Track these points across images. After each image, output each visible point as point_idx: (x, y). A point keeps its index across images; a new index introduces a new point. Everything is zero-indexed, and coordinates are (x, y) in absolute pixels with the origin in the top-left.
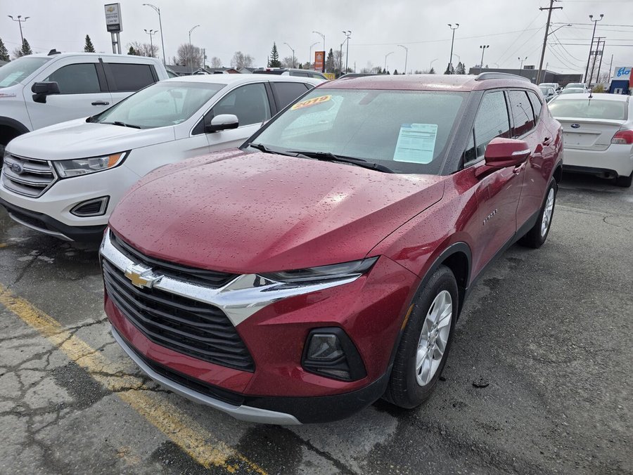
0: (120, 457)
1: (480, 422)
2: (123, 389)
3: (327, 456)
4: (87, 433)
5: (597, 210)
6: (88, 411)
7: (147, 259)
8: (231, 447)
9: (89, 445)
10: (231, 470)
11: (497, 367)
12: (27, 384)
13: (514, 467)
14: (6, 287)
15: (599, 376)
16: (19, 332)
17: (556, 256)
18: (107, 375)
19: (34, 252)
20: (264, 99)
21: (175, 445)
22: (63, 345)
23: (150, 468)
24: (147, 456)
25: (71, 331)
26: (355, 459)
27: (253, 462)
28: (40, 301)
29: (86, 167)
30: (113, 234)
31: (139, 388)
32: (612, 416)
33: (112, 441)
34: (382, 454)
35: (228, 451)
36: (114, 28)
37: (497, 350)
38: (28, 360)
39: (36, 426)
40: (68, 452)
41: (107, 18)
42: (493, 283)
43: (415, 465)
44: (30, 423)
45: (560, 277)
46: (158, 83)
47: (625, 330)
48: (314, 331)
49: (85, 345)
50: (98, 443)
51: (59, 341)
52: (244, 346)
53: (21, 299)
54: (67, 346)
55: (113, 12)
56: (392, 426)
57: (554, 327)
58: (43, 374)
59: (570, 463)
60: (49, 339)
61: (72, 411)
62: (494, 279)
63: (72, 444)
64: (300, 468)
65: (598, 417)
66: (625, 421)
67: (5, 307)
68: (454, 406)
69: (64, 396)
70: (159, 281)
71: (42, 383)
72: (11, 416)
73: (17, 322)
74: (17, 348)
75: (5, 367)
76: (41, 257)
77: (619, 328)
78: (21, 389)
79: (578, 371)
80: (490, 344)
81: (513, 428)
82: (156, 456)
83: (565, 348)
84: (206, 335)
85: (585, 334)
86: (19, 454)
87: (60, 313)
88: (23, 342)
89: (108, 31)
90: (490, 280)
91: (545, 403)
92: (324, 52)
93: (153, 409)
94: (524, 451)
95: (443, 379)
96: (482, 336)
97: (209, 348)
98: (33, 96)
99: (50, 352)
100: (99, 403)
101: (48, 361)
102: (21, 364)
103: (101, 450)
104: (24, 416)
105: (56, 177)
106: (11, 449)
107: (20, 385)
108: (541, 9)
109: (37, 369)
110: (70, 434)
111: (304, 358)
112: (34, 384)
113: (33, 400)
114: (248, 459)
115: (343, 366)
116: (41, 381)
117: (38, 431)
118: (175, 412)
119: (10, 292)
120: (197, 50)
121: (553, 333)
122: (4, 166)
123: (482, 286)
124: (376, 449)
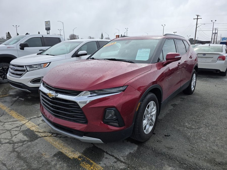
0: (43, 156)
1: (166, 146)
2: (45, 136)
3: (113, 156)
4: (32, 149)
5: (213, 83)
6: (33, 143)
7: (54, 89)
8: (80, 153)
9: (33, 152)
10: (80, 159)
11: (174, 130)
12: (13, 134)
13: (177, 160)
14: (8, 107)
15: (210, 133)
16: (11, 120)
17: (197, 97)
18: (40, 132)
19: (18, 97)
20: (96, 47)
21: (62, 153)
22: (26, 124)
23: (53, 159)
24: (52, 155)
25: (29, 120)
26: (122, 157)
27: (87, 157)
28: (19, 111)
29: (36, 67)
30: (44, 83)
31: (51, 136)
32: (213, 145)
33: (40, 151)
34: (131, 156)
35: (79, 154)
36: (48, 29)
37: (174, 125)
38: (14, 128)
39: (16, 147)
40: (26, 154)
41: (46, 26)
42: (174, 105)
43: (143, 159)
44: (14, 146)
45: (198, 103)
46: (61, 43)
47: (220, 119)
48: (107, 109)
49: (33, 124)
50: (36, 152)
51: (25, 122)
52: (84, 115)
53: (12, 110)
54: (27, 124)
55: (48, 24)
56: (136, 147)
57: (195, 118)
58: (19, 132)
59: (197, 159)
60: (21, 122)
61: (28, 143)
62: (175, 104)
63: (27, 152)
64: (103, 159)
65: (208, 145)
66: (218, 146)
67: (7, 113)
68: (158, 142)
69: (26, 138)
70: (57, 95)
71: (18, 135)
72: (8, 144)
73: (11, 117)
74: (10, 125)
75: (6, 130)
76: (20, 99)
77: (218, 118)
78: (11, 136)
79: (202, 131)
80: (171, 123)
81: (178, 148)
82: (55, 155)
83: (198, 125)
84: (72, 112)
85: (206, 120)
86: (9, 155)
87: (25, 115)
88: (12, 123)
89: (46, 30)
90: (173, 104)
91: (189, 141)
92: (119, 35)
93: (55, 142)
94: (181, 155)
95: (154, 134)
96: (169, 121)
97: (73, 117)
98: (20, 48)
99: (21, 126)
100: (37, 140)
101: (20, 128)
102: (12, 129)
103: (37, 154)
104: (12, 144)
105: (26, 71)
106: (7, 153)
107: (11, 135)
108: (194, 19)
109: (17, 131)
110: (27, 149)
111: (104, 119)
112: (16, 135)
113: (15, 139)
114: (86, 157)
115: (116, 121)
116: (18, 134)
117: (16, 148)
118: (62, 143)
119: (9, 109)
120: (76, 36)
121: (194, 120)
122: (10, 68)
123: (170, 106)
124: (130, 154)
